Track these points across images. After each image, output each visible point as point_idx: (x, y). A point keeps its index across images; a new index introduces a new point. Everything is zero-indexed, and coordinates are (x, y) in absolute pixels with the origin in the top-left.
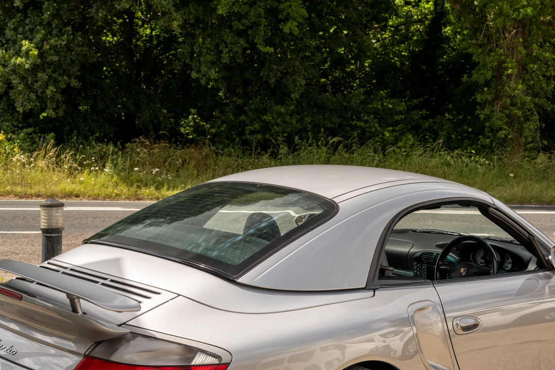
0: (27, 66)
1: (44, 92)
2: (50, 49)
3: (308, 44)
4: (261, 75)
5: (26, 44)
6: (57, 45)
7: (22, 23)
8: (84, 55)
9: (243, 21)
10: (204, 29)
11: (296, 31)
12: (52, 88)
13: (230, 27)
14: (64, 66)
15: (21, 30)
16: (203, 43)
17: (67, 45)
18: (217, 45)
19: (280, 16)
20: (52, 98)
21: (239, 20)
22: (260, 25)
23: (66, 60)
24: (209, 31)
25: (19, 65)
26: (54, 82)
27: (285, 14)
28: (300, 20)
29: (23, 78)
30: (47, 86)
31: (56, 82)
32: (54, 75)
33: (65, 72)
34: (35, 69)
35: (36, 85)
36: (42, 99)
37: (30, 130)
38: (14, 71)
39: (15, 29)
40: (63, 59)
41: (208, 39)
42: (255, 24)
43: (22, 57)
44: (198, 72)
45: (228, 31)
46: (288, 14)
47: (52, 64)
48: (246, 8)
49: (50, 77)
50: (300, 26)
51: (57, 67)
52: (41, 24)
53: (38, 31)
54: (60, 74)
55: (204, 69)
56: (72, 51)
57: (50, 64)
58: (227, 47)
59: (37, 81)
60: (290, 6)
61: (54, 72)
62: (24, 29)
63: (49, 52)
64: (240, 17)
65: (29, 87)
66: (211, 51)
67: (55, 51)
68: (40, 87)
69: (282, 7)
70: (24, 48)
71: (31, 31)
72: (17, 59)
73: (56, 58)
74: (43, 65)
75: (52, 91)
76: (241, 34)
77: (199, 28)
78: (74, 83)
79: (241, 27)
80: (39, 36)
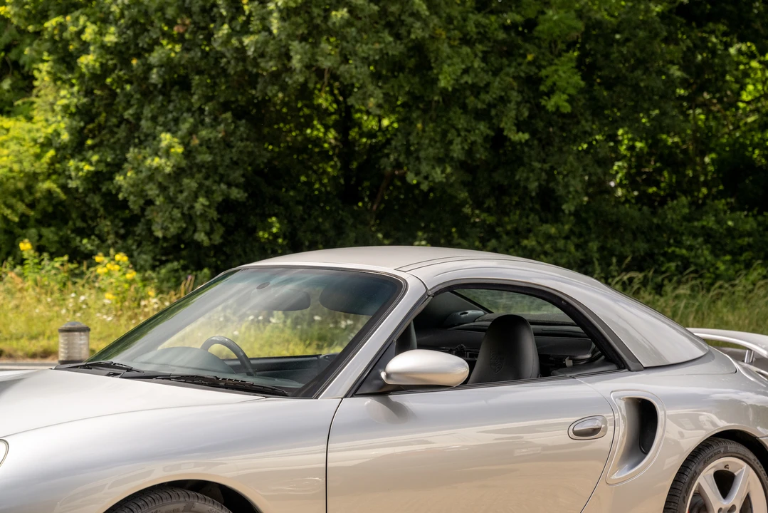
0: (168, 170)
1: (192, 207)
2: (201, 145)
3: (588, 129)
4: (517, 177)
5: (166, 138)
6: (210, 139)
7: (163, 110)
8: (251, 154)
9: (483, 96)
10: (425, 111)
11: (567, 108)
12: (202, 200)
13: (464, 107)
14: (221, 170)
15: (161, 119)
16: (424, 131)
17: (223, 139)
18: (445, 133)
19: (542, 88)
20: (203, 215)
21: (477, 96)
22: (510, 102)
23: (223, 160)
24: (433, 113)
25: (157, 169)
26: (206, 192)
27: (549, 83)
28: (572, 91)
29: (163, 188)
30: (196, 197)
31: (209, 194)
32: (207, 183)
33: (222, 179)
34: (179, 173)
35: (181, 197)
36: (189, 218)
37: (175, 265)
38: (151, 178)
39: (154, 119)
40: (218, 158)
41: (431, 125)
42: (503, 100)
43: (160, 157)
44: (417, 173)
45: (459, 111)
46: (554, 84)
47: (203, 166)
48: (487, 78)
49: (201, 185)
50: (571, 100)
51: (211, 170)
52: (189, 110)
53: (185, 121)
54: (215, 182)
55: (425, 168)
56: (233, 147)
57: (200, 167)
58: (459, 135)
59: (181, 192)
60: (556, 71)
61: (207, 178)
62: (166, 118)
63: (200, 149)
64: (476, 90)
65: (171, 200)
66: (436, 142)
67: (208, 148)
68: (186, 199)
69: (543, 73)
70: (164, 144)
71: (176, 121)
72: (153, 160)
73: (208, 158)
74: (191, 168)
75: (203, 205)
76: (481, 115)
77: (418, 108)
78: (236, 194)
79: (480, 106)
80: (185, 127)
